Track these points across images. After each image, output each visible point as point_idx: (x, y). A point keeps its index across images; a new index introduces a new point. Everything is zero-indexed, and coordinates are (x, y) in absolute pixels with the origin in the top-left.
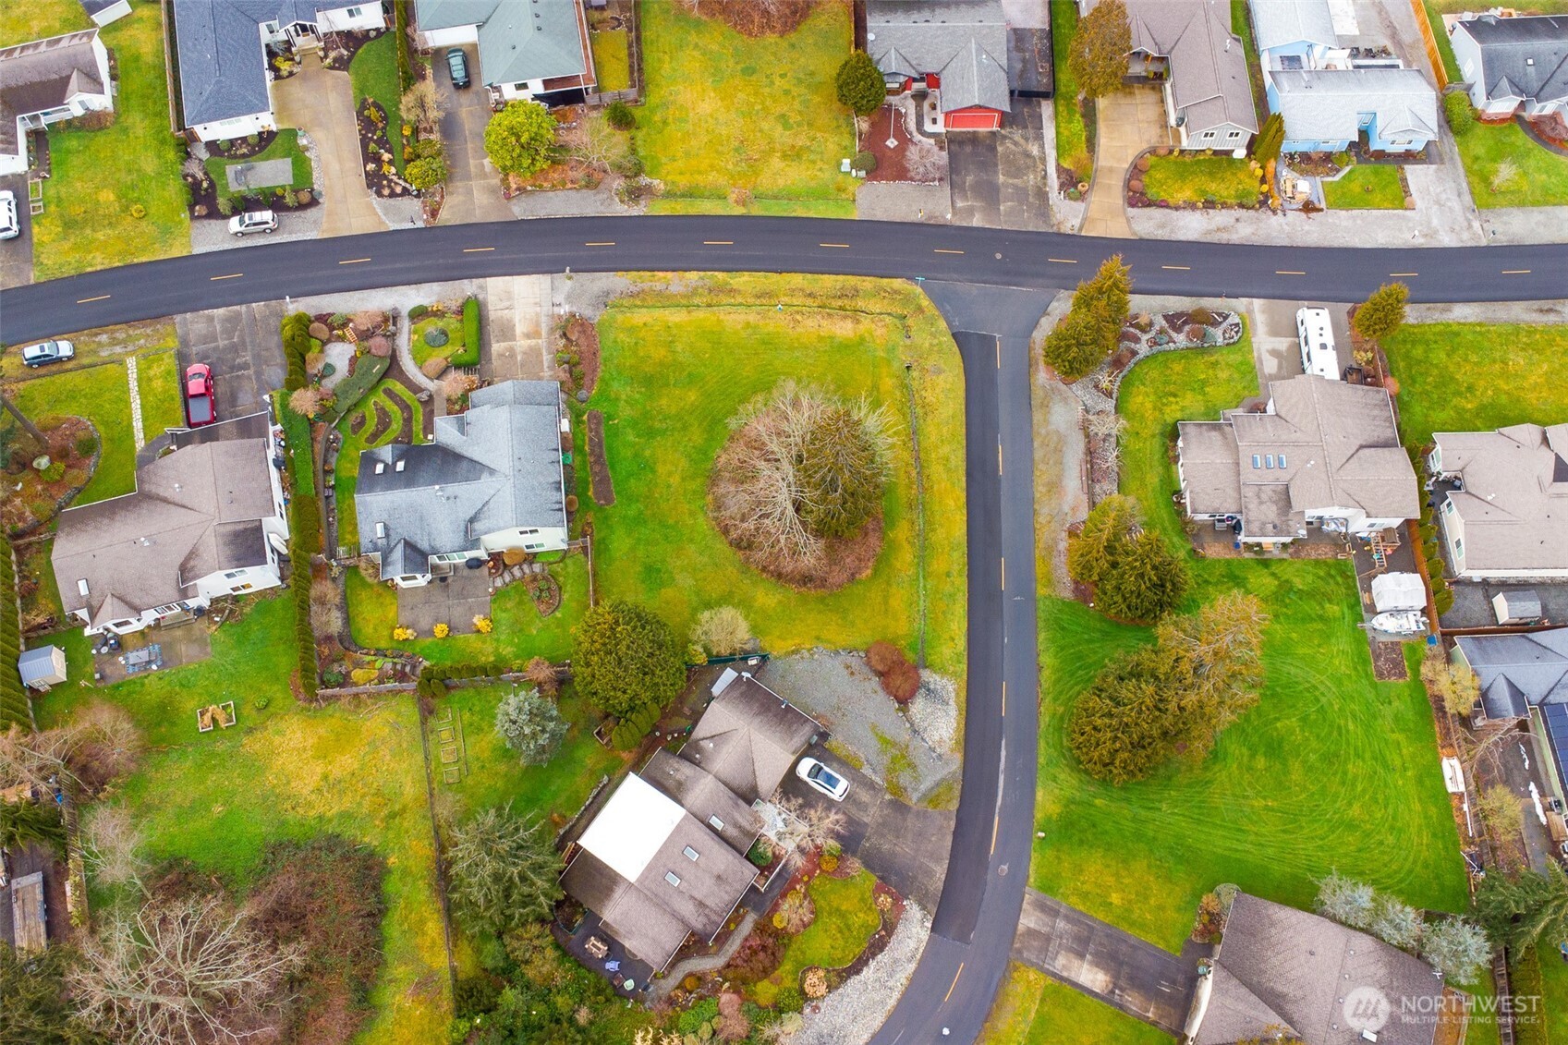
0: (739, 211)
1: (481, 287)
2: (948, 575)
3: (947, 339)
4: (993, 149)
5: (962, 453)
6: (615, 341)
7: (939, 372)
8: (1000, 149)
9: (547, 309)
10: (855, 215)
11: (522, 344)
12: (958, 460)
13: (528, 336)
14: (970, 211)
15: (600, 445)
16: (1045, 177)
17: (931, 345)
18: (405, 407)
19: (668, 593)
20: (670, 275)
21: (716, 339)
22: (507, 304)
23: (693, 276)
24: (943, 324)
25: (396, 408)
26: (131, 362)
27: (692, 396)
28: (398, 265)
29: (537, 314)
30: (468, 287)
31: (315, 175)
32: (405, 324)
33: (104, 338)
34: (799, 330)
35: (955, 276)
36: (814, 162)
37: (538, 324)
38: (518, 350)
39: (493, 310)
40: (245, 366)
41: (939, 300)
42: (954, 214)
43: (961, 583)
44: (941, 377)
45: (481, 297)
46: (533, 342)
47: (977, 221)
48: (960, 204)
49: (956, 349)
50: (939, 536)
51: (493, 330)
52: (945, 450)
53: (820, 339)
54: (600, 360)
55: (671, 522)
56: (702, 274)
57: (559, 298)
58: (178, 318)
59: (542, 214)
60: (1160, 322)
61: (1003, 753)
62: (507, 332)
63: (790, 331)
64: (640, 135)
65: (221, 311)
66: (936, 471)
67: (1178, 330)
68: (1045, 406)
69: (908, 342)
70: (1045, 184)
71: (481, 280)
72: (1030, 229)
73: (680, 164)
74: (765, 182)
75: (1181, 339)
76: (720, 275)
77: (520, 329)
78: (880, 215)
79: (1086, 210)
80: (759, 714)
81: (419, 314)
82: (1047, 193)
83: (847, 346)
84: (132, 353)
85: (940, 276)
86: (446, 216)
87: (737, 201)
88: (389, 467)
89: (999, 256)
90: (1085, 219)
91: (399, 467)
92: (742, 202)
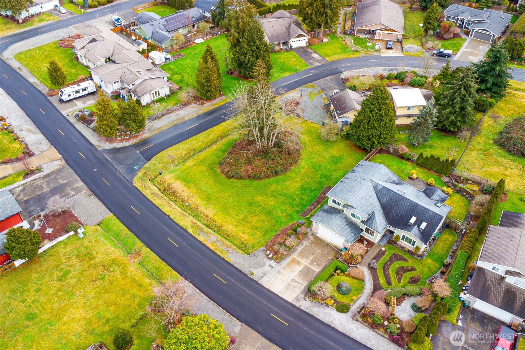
0: (145, 250)
1: (298, 300)
3: (153, 160)
4: (26, 202)
5: (200, 135)
7: (170, 156)
8: (25, 199)
9: (278, 269)
10: (110, 215)
11: (305, 262)
12: (204, 134)
13: (299, 263)
14: (75, 189)
16: (35, 180)
18: (385, 268)
21: (225, 210)
22: (294, 284)
23: (201, 238)
24: (147, 165)
25: (390, 273)
27: (259, 198)
29: (284, 268)
30: (306, 305)
32: (355, 308)
35: (118, 174)
36: (87, 247)
37: (289, 264)
38: (308, 261)
41: (136, 172)
42: (81, 191)
44: (172, 154)
45: (302, 295)
46: (299, 259)
47: (81, 184)
48: (73, 193)
49: (155, 157)
56: (196, 236)
57: (267, 268)
59: (228, 316)
60: (93, 125)
62: (306, 272)
70: (40, 177)
71: (294, 303)
72: (71, 170)
73: (135, 291)
74: (117, 253)
77: (299, 268)
78: (103, 208)
79: (46, 163)
81: (343, 309)
82: (45, 175)
85: (122, 178)
87: (140, 255)
88: (418, 223)
89: (95, 170)
90: (52, 161)
91: (413, 220)
92: (138, 254)
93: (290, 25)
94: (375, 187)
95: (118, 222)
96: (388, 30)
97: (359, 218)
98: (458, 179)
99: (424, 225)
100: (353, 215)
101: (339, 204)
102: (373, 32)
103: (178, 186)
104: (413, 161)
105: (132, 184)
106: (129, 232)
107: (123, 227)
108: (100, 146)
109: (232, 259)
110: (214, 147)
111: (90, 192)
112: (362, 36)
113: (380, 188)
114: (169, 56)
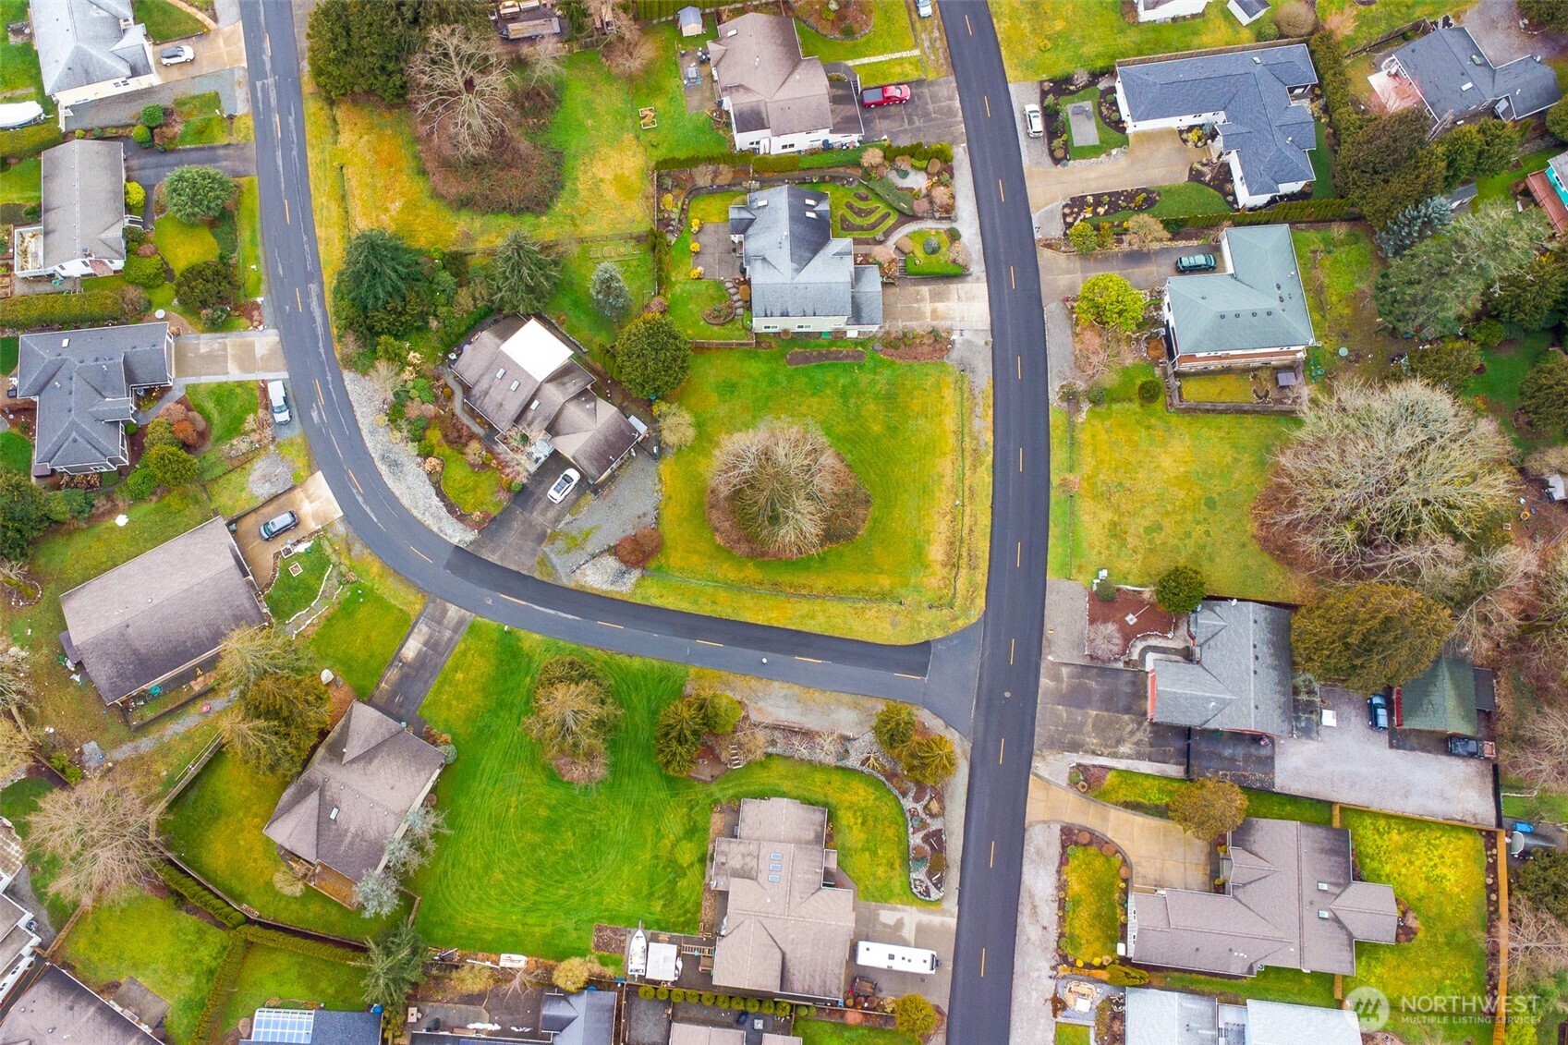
0: (1055, 479)
1: (978, 279)
2: (714, 603)
3: (923, 636)
4: (1128, 710)
5: (817, 630)
6: (927, 375)
7: (894, 625)
8: (1126, 717)
9: (958, 325)
10: (1051, 577)
11: (927, 307)
12: (810, 626)
13: (934, 311)
14: (1057, 678)
15: (837, 358)
16: (1094, 753)
17: (919, 622)
18: (873, 227)
19: (714, 398)
20: (990, 419)
21: (929, 450)
22: (963, 296)
23: (989, 437)
24: (938, 634)
25: (871, 220)
26: (916, 52)
27: (876, 428)
28: (997, 220)
29: (953, 319)
30: (978, 268)
31: (1084, 161)
32: (945, 225)
33: (936, 34)
34: (936, 517)
35: (987, 653)
36: (1108, 547)
37: (943, 319)
38: (922, 305)
39: (955, 288)
40: (911, 122)
41: (964, 634)
42: (1053, 663)
43: (706, 610)
44: (888, 626)
45: (969, 278)
46: (928, 314)
47: (1045, 682)
48: (1064, 671)
49: (914, 641)
50: (747, 600)
51: (940, 287)
52: (821, 618)
53: (927, 533)
54: (911, 361)
55: (770, 404)
56: (991, 444)
57: (967, 335)
58: (952, 78)
59: (1048, 325)
60: (935, 825)
61: (570, 617)
62: (936, 297)
63: (936, 509)
64: (1135, 406)
65: (957, 104)
66: (804, 607)
67: (926, 839)
68: (856, 706)
69: (925, 605)
70: (1086, 752)
71: (985, 279)
72: (1037, 729)
73: (1104, 436)
74: (1086, 507)
75: (916, 840)
76: (989, 459)
77: (940, 306)
78: (1050, 598)
79: (1059, 786)
80: (606, 440)
81: (954, 236)
82: (1077, 752)
83: (920, 554)
84: (923, 52)
85: (988, 640)
86: (1045, 256)
87: (1065, 479)
88: (811, 208)
89: (1007, 695)
90: (1048, 781)
91: (811, 215)
92: (1064, 483)
94: (798, 271)
99: (810, 202)
105: (985, 613)
106: (1051, 525)
107: (1051, 542)
108: (964, 752)
109: (986, 378)
111: (1045, 650)
113: (795, 266)
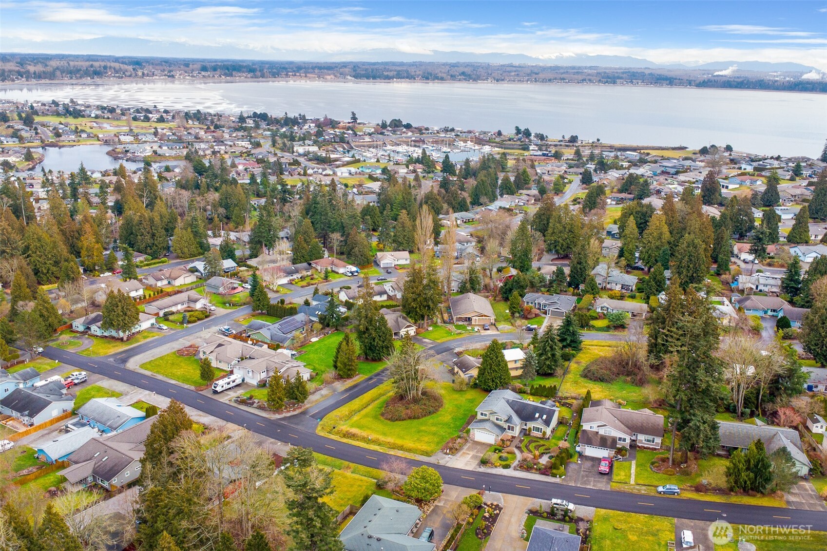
1: (475, 468)
3: (325, 419)
5: (354, 400)
9: (455, 457)
11: (471, 453)
12: (357, 400)
13: (468, 454)
18: (527, 447)
20: (399, 455)
22: (469, 462)
23: (391, 453)
24: (321, 423)
26: (632, 482)
28: (506, 482)
29: (460, 457)
30: (483, 469)
31: (525, 520)
32: (514, 465)
33: (643, 492)
35: (300, 430)
37: (461, 455)
38: (474, 452)
40: (584, 471)
41: (314, 428)
44: (338, 414)
45: (478, 467)
46: (467, 452)
47: (272, 440)
49: (325, 417)
52: (357, 403)
54: (447, 442)
56: (387, 452)
57: (448, 459)
58: (609, 489)
60: (255, 405)
62: (475, 456)
63: (372, 434)
65: (588, 487)
66: (365, 401)
71: (473, 470)
73: (359, 483)
75: (256, 401)
76: (381, 450)
77: (469, 456)
81: (506, 467)
83: (358, 427)
84: (632, 485)
85: (306, 432)
86: (474, 492)
87: (351, 467)
88: (541, 416)
89: (279, 430)
90: (237, 431)
91: (537, 415)
92: (348, 467)
93: (397, 319)
94: (508, 401)
95: (320, 455)
96: (482, 316)
97: (501, 420)
98: (561, 398)
99: (545, 417)
100: (497, 419)
101: (486, 415)
102: (469, 319)
103: (354, 430)
104: (527, 394)
105: (316, 434)
106: (333, 458)
107: (326, 456)
108: (272, 417)
109: (420, 459)
110: (370, 407)
111: (284, 443)
112: (460, 323)
113: (510, 401)
114: (294, 352)
